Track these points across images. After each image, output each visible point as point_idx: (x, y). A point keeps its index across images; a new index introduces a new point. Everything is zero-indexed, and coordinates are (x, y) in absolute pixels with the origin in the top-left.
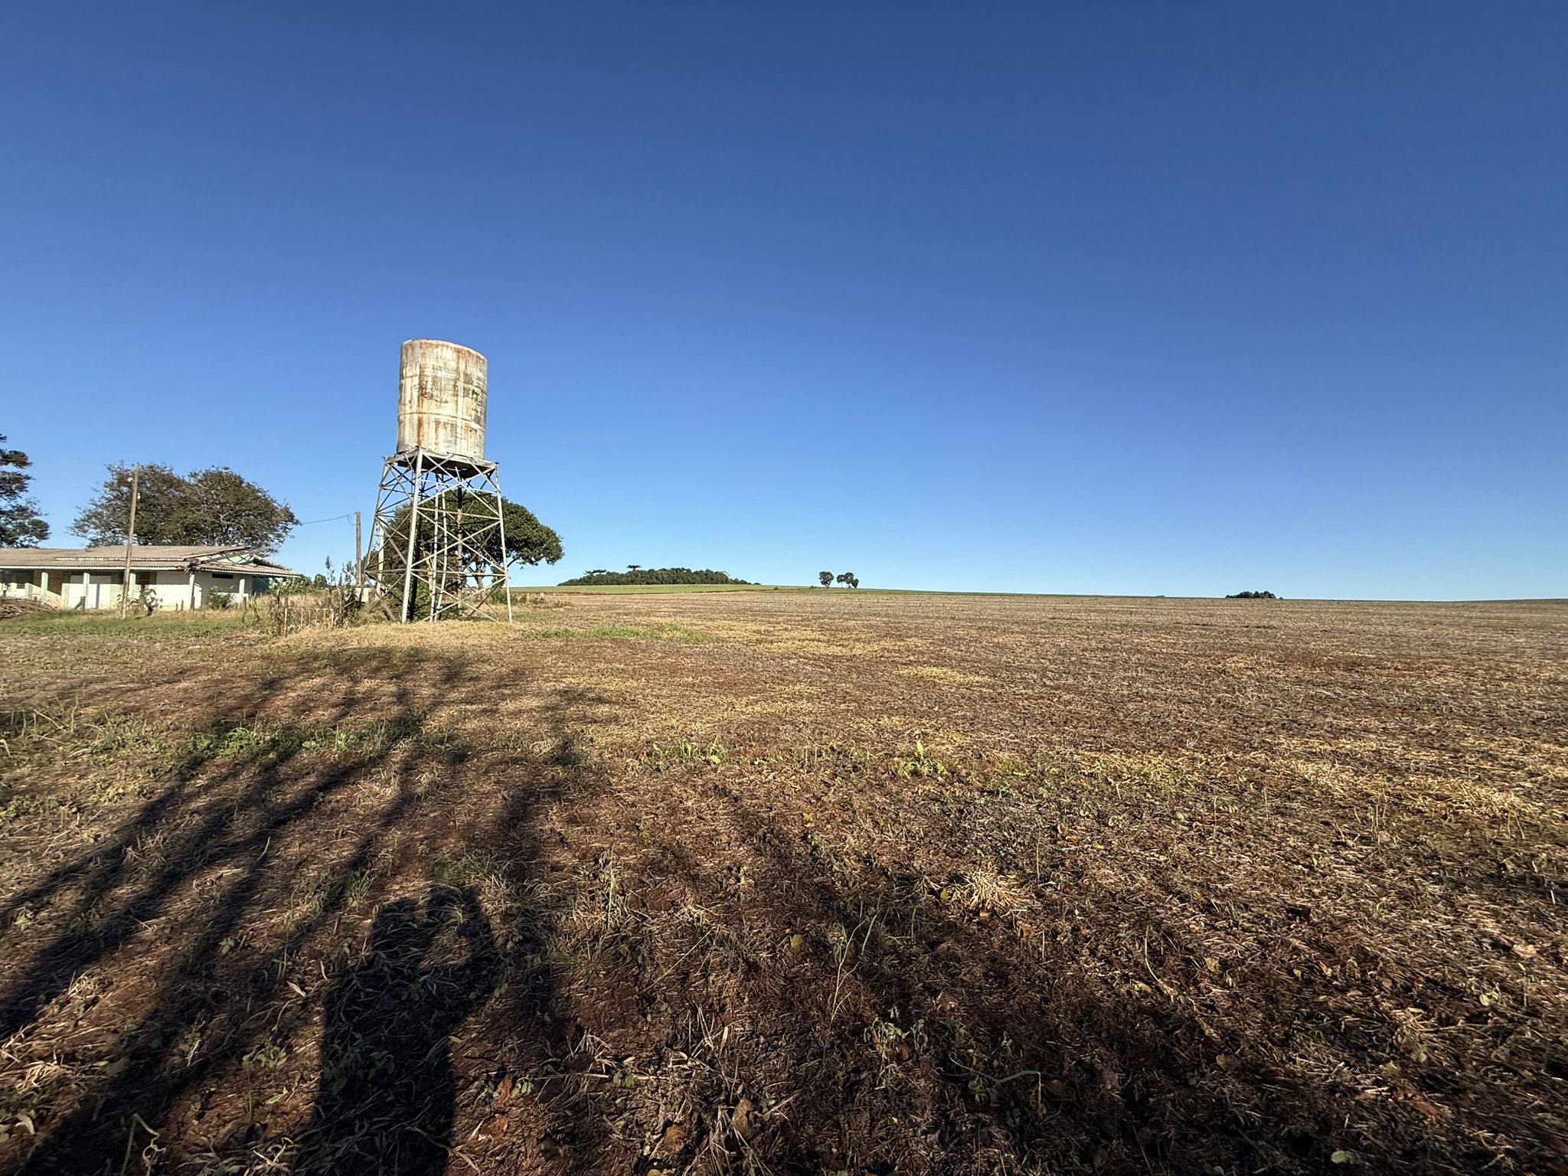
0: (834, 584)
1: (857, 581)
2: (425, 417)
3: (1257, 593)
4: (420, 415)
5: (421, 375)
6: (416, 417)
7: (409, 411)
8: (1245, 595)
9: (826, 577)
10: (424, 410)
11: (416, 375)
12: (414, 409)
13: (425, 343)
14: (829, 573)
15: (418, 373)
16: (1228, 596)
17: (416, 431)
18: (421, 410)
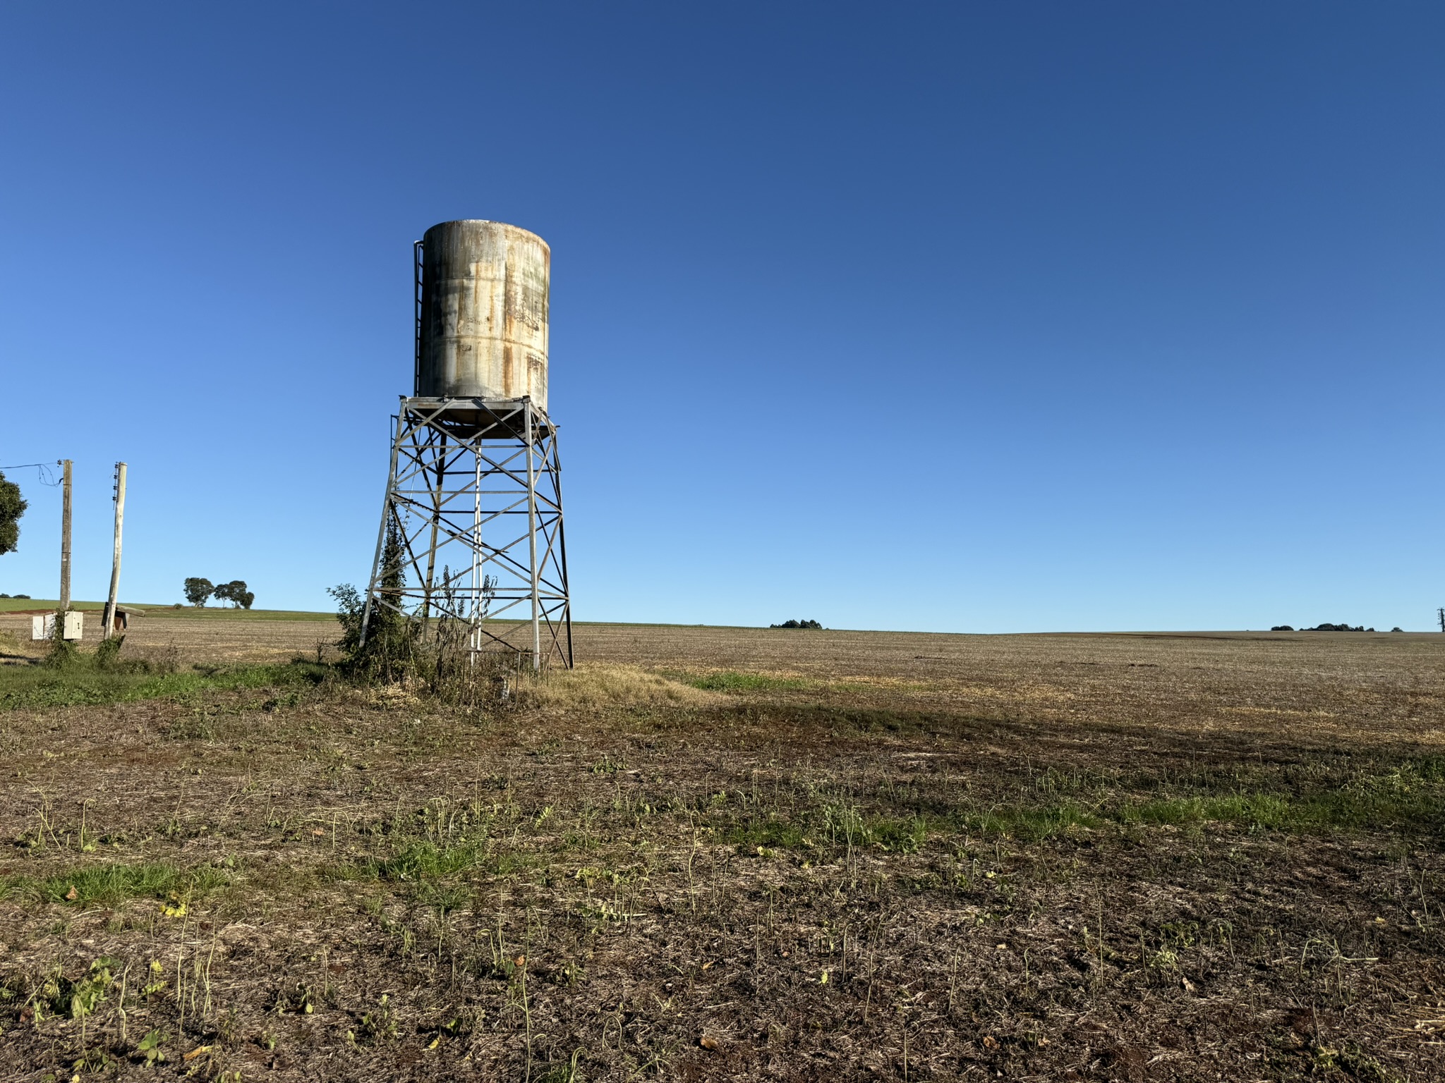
0: (212, 601)
1: (251, 596)
2: (515, 348)
3: (803, 622)
4: (508, 345)
5: (508, 280)
6: (500, 345)
7: (488, 334)
8: (790, 625)
9: (197, 588)
10: (513, 338)
11: (500, 280)
12: (498, 332)
13: (513, 232)
14: (204, 581)
15: (503, 277)
16: (772, 626)
17: (501, 368)
18: (508, 336)
